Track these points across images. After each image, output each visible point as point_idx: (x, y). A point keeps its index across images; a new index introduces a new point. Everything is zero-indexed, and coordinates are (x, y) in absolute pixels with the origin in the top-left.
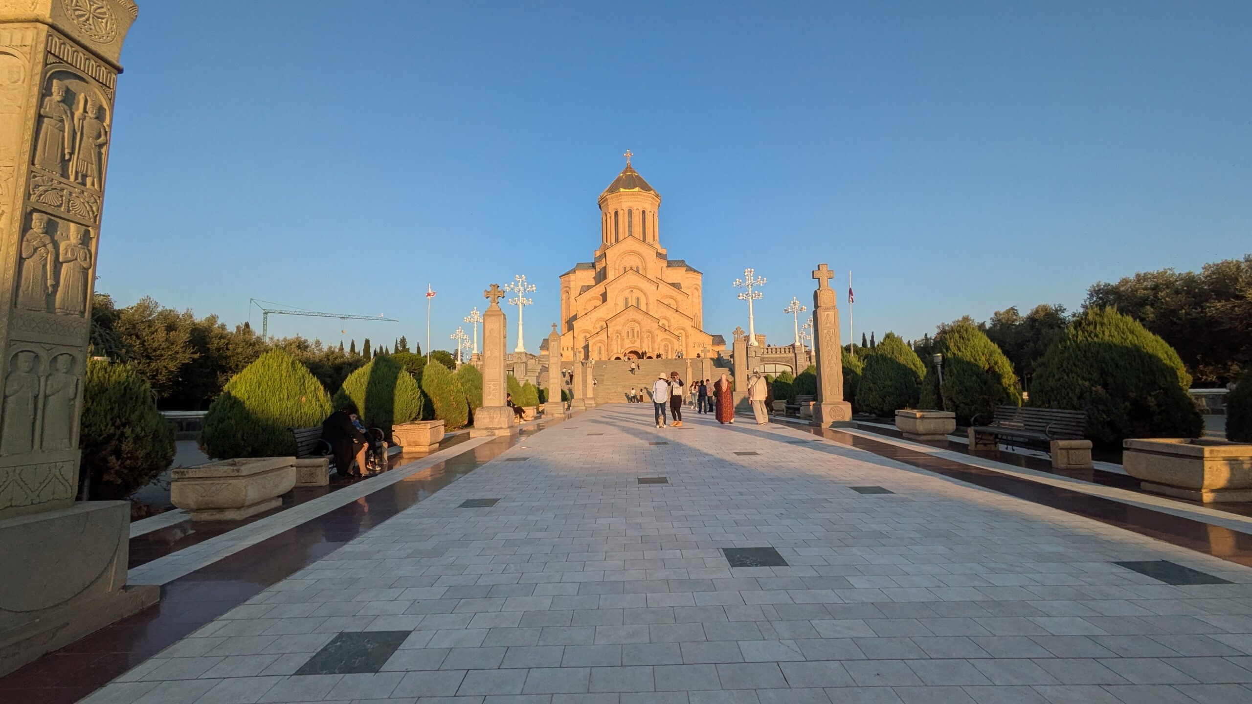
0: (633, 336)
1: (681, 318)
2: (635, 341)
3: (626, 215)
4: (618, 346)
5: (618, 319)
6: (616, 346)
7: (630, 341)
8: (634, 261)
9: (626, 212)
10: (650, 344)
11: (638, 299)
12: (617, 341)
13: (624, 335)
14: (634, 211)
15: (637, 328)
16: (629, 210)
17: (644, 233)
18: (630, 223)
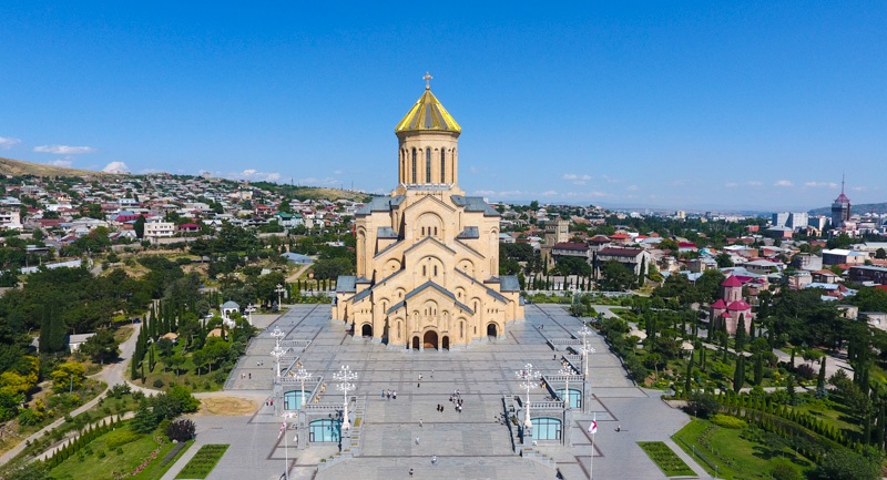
0: (430, 314)
2: (433, 320)
3: (425, 155)
4: (416, 323)
5: (416, 299)
6: (414, 324)
8: (431, 221)
9: (424, 151)
10: (446, 322)
11: (435, 269)
12: (416, 318)
13: (422, 312)
14: (433, 151)
15: (434, 306)
16: (429, 149)
17: (443, 174)
18: (428, 163)
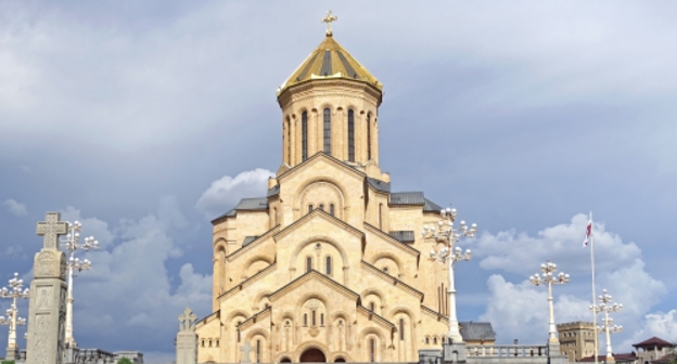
0: (314, 323)
1: (403, 293)
2: (318, 332)
3: (321, 119)
4: (288, 340)
5: (288, 295)
6: (284, 339)
7: (310, 332)
8: (323, 195)
9: (321, 112)
10: (343, 336)
11: (329, 259)
12: (287, 330)
14: (334, 111)
15: (321, 309)
16: (327, 109)
17: (351, 146)
18: (327, 130)
